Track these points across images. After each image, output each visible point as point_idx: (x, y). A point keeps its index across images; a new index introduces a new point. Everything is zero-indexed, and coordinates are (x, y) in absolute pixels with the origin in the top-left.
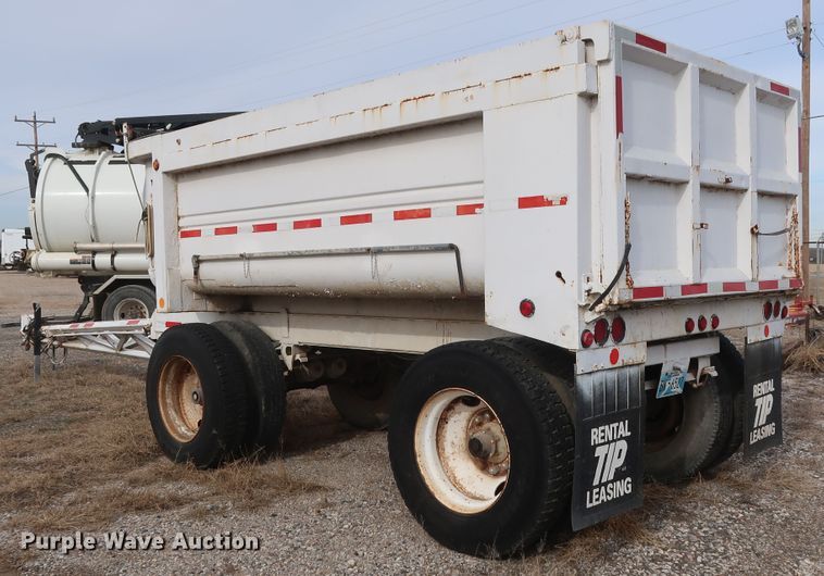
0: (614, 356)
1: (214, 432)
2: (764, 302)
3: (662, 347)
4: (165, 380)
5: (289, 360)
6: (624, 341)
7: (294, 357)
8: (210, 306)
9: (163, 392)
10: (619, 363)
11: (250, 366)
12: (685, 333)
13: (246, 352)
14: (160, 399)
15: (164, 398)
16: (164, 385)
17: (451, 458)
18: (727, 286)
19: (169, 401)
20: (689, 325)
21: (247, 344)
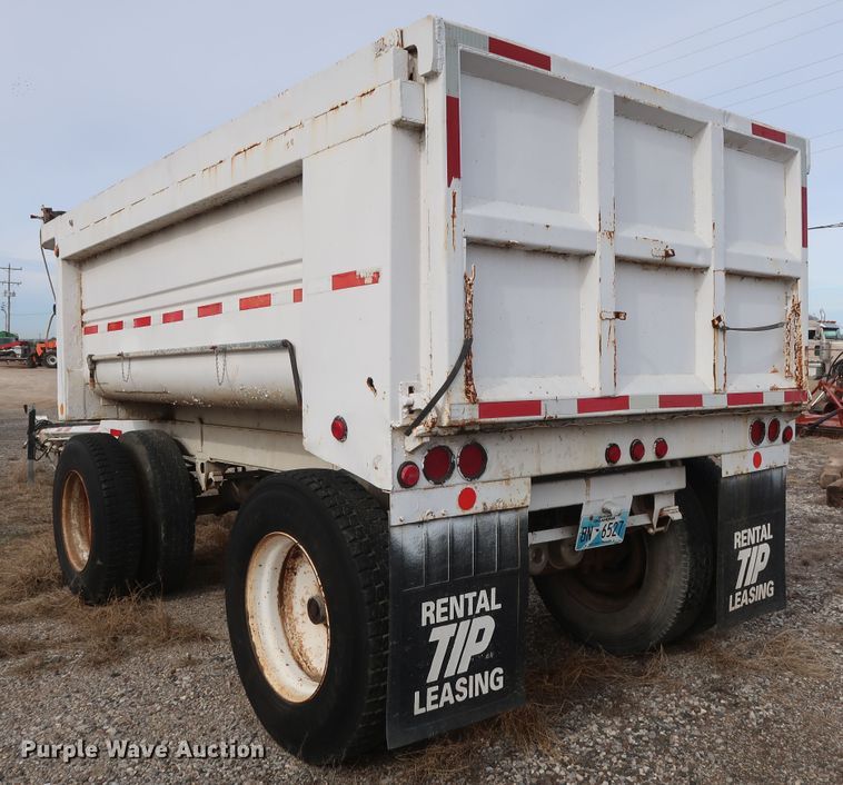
0: (467, 499)
1: (99, 562)
2: (750, 422)
3: (582, 482)
4: (69, 498)
5: (202, 478)
6: (485, 477)
7: (207, 475)
8: (122, 413)
9: (68, 511)
10: (478, 507)
11: (151, 486)
12: (604, 464)
13: (148, 469)
14: (64, 519)
15: (68, 519)
16: (68, 503)
17: (300, 621)
18: (665, 400)
19: (74, 521)
20: (613, 453)
21: (150, 459)
